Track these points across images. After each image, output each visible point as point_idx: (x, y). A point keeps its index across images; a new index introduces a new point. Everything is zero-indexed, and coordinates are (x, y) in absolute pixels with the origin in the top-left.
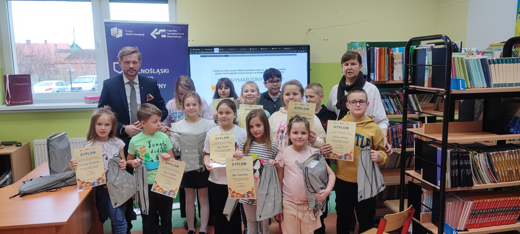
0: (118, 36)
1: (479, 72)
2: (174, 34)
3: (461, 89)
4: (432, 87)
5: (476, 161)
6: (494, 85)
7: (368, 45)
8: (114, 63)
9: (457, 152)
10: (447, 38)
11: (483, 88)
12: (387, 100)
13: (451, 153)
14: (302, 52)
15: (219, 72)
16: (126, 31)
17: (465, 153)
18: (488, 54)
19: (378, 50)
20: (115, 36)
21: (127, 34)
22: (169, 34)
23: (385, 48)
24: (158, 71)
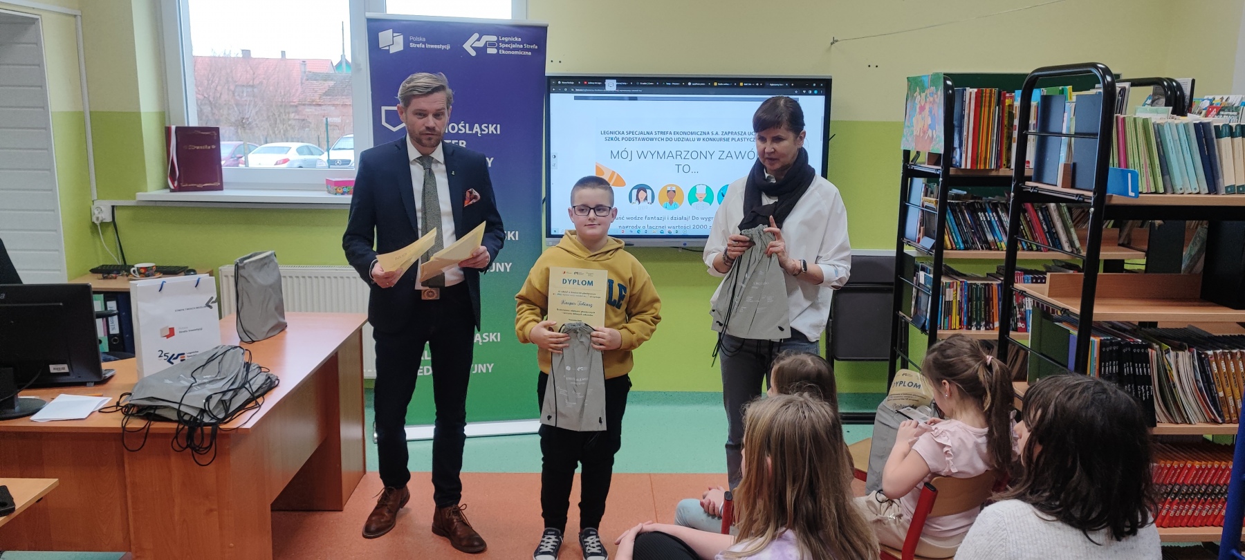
0: (393, 50)
1: (1188, 157)
2: (515, 48)
3: (1130, 194)
4: (1073, 187)
5: (1168, 367)
6: (1227, 188)
7: (949, 83)
8: (384, 109)
9: (1118, 343)
10: (1106, 71)
11: (1197, 193)
12: (991, 215)
13: (1102, 344)
14: (813, 94)
15: (614, 136)
16: (411, 38)
17: (1138, 346)
18: (1231, 113)
19: (973, 96)
20: (387, 48)
21: (412, 45)
22: (503, 46)
23: (991, 91)
24: (477, 128)
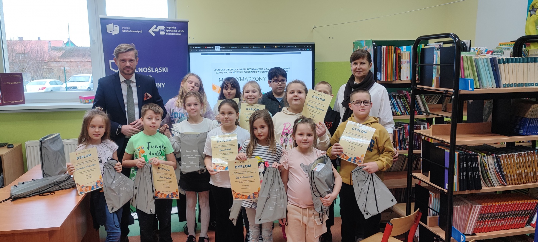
0: (114, 33)
1: (488, 72)
2: (174, 32)
3: (470, 89)
4: (440, 87)
5: (484, 163)
6: (503, 85)
7: (374, 44)
8: (111, 61)
9: (466, 154)
10: (456, 36)
11: (492, 88)
12: (394, 101)
13: (459, 155)
14: (307, 51)
15: (220, 71)
16: (123, 28)
17: (473, 155)
18: (498, 53)
19: (385, 49)
20: (111, 32)
21: (124, 31)
22: (168, 31)
23: (392, 47)
24: (156, 69)
